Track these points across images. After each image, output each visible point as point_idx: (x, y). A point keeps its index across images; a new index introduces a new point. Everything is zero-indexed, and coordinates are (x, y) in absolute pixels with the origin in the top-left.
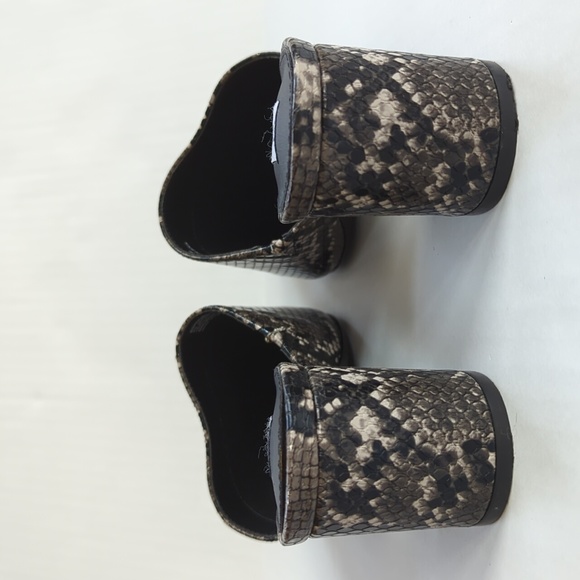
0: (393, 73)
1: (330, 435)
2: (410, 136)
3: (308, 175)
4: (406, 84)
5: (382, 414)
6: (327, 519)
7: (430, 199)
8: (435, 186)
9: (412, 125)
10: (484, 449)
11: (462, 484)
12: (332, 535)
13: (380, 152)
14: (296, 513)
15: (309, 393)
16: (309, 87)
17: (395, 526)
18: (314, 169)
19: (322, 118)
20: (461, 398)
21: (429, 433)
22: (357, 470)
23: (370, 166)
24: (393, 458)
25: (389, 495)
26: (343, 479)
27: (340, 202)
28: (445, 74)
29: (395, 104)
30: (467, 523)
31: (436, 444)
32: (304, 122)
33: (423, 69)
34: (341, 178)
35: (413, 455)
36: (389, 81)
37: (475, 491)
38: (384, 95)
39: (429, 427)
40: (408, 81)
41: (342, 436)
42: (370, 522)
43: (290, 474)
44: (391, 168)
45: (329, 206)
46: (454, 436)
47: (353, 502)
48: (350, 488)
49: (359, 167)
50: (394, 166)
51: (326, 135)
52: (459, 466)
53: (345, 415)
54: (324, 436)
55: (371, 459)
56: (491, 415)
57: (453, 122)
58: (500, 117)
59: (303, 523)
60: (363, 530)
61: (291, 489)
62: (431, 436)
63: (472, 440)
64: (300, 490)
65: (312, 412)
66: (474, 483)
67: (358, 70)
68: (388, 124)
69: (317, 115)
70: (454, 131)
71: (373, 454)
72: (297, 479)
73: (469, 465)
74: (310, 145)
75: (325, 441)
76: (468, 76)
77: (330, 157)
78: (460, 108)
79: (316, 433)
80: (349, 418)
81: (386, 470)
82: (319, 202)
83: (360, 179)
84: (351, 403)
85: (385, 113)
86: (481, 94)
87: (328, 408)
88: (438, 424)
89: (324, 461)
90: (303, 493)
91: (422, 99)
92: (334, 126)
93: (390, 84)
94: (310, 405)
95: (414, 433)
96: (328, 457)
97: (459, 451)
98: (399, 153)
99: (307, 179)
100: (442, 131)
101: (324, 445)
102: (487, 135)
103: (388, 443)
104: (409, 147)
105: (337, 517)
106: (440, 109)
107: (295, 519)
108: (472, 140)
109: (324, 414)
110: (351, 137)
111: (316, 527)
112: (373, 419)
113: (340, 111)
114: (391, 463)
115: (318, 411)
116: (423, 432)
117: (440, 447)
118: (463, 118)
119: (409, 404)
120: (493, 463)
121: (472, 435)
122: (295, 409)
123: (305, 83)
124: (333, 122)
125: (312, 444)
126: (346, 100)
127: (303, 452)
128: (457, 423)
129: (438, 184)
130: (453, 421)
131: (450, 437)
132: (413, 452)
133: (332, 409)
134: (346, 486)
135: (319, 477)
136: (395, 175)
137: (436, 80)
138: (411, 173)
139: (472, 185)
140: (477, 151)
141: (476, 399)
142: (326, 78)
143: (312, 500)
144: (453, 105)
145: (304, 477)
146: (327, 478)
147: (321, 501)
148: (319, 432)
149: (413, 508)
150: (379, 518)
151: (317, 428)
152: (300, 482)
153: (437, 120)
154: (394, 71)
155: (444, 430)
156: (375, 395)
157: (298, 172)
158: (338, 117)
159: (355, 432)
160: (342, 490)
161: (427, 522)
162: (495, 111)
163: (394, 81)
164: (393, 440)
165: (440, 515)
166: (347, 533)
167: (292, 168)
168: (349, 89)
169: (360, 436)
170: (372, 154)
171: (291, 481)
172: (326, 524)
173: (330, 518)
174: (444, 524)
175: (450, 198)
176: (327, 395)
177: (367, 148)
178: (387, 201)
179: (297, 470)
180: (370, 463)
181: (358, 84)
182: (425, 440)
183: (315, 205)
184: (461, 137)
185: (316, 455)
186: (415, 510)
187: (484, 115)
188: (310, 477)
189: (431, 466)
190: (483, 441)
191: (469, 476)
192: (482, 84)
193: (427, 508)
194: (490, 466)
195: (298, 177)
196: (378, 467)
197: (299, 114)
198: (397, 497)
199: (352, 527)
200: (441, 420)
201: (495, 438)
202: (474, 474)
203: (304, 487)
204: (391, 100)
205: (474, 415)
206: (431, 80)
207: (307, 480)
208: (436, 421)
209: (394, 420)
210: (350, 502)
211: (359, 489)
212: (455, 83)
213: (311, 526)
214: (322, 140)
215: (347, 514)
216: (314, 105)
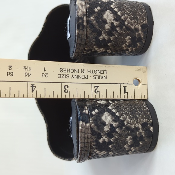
0: (111, 5)
1: (94, 123)
2: (117, 27)
3: (82, 41)
4: (115, 8)
5: (113, 114)
6: (94, 153)
7: (124, 49)
8: (126, 44)
9: (118, 23)
10: (149, 126)
11: (141, 138)
12: (95, 159)
13: (107, 32)
14: (83, 151)
15: (86, 107)
16: (82, 9)
17: (118, 154)
18: (84, 38)
19: (87, 20)
20: (140, 108)
21: (129, 120)
22: (104, 135)
23: (104, 37)
24: (117, 130)
25: (116, 143)
26: (100, 138)
27: (93, 51)
28: (128, 5)
29: (112, 15)
30: (142, 152)
31: (132, 125)
32: (80, 21)
33: (121, 4)
34: (94, 42)
35: (124, 128)
36: (110, 7)
37: (146, 140)
38: (108, 12)
39: (129, 118)
40: (116, 7)
41: (99, 123)
42: (109, 153)
43: (80, 137)
44: (111, 38)
45: (89, 52)
46: (138, 121)
47: (103, 146)
48: (102, 141)
49: (100, 38)
50: (112, 37)
51: (88, 26)
52: (140, 132)
53: (100, 115)
54: (92, 123)
55: (110, 130)
56: (151, 114)
57: (132, 22)
58: (147, 20)
59: (85, 155)
60: (106, 156)
61: (81, 143)
62: (130, 122)
63: (145, 123)
64: (84, 143)
65: (88, 114)
66: (146, 138)
67: (99, 3)
68: (110, 22)
69: (85, 19)
70: (132, 25)
71: (110, 129)
72: (83, 139)
73: (144, 132)
74: (83, 30)
75: (93, 125)
76: (136, 6)
77: (90, 34)
78: (134, 17)
79: (89, 122)
80: (101, 116)
81: (115, 134)
82: (86, 50)
83: (100, 42)
84: (101, 111)
85: (109, 18)
86: (141, 12)
87: (94, 113)
88: (133, 117)
89: (93, 132)
90: (85, 144)
91: (121, 13)
92: (91, 23)
93: (110, 8)
94: (87, 112)
95: (124, 121)
96: (94, 130)
97: (140, 126)
98: (114, 32)
99: (82, 42)
100: (128, 25)
101: (93, 126)
102: (143, 26)
103: (115, 125)
104: (117, 30)
105: (97, 152)
106: (127, 17)
107: (83, 153)
108: (138, 28)
109: (92, 115)
110: (97, 27)
111: (90, 156)
112: (110, 116)
113: (93, 17)
114: (117, 132)
115: (90, 114)
116: (127, 120)
117: (133, 125)
118: (135, 20)
119: (122, 110)
120: (152, 130)
121: (144, 121)
122: (82, 114)
123: (81, 7)
124: (91, 21)
125: (88, 126)
126: (95, 13)
127: (85, 129)
128: (139, 117)
129: (127, 44)
130: (138, 116)
131: (137, 122)
132: (124, 127)
133: (95, 113)
134: (101, 141)
135: (91, 138)
136: (113, 40)
137: (125, 7)
138: (118, 40)
139: (138, 44)
140: (140, 32)
141: (145, 108)
142: (88, 6)
143: (89, 146)
144: (132, 16)
145: (86, 138)
146: (94, 138)
147: (92, 146)
148: (91, 122)
149: (124, 147)
150: (112, 152)
151: (90, 120)
152: (84, 140)
153: (126, 21)
154: (111, 4)
155: (135, 119)
156: (110, 108)
157: (79, 39)
158: (92, 19)
159: (104, 121)
160: (99, 142)
161: (129, 152)
162: (146, 18)
163: (111, 7)
164: (117, 124)
165: (134, 150)
166: (101, 158)
167: (76, 38)
168: (96, 10)
169: (105, 122)
170: (105, 33)
171: (81, 140)
172: (93, 155)
173: (95, 152)
174: (134, 153)
175: (131, 49)
176: (93, 108)
177: (102, 31)
178: (109, 50)
179: (83, 136)
180: (109, 132)
181: (99, 8)
182: (128, 123)
183: (85, 52)
184: (135, 27)
185: (90, 130)
186: (125, 148)
187: (142, 20)
188: (88, 138)
189: (131, 132)
190: (148, 123)
191: (144, 135)
192: (141, 9)
193: (129, 147)
194: (151, 131)
195: (78, 41)
196: (112, 133)
197: (79, 18)
198: (119, 144)
199: (103, 155)
200: (133, 116)
201: (152, 122)
202: (145, 134)
203: (86, 142)
204: (110, 14)
205: (145, 114)
206: (124, 7)
207: (87, 139)
208: (132, 116)
209: (117, 116)
210: (102, 146)
211: (105, 141)
212: (132, 8)
213: (88, 156)
214: (87, 28)
215: (101, 151)
216: (84, 15)
